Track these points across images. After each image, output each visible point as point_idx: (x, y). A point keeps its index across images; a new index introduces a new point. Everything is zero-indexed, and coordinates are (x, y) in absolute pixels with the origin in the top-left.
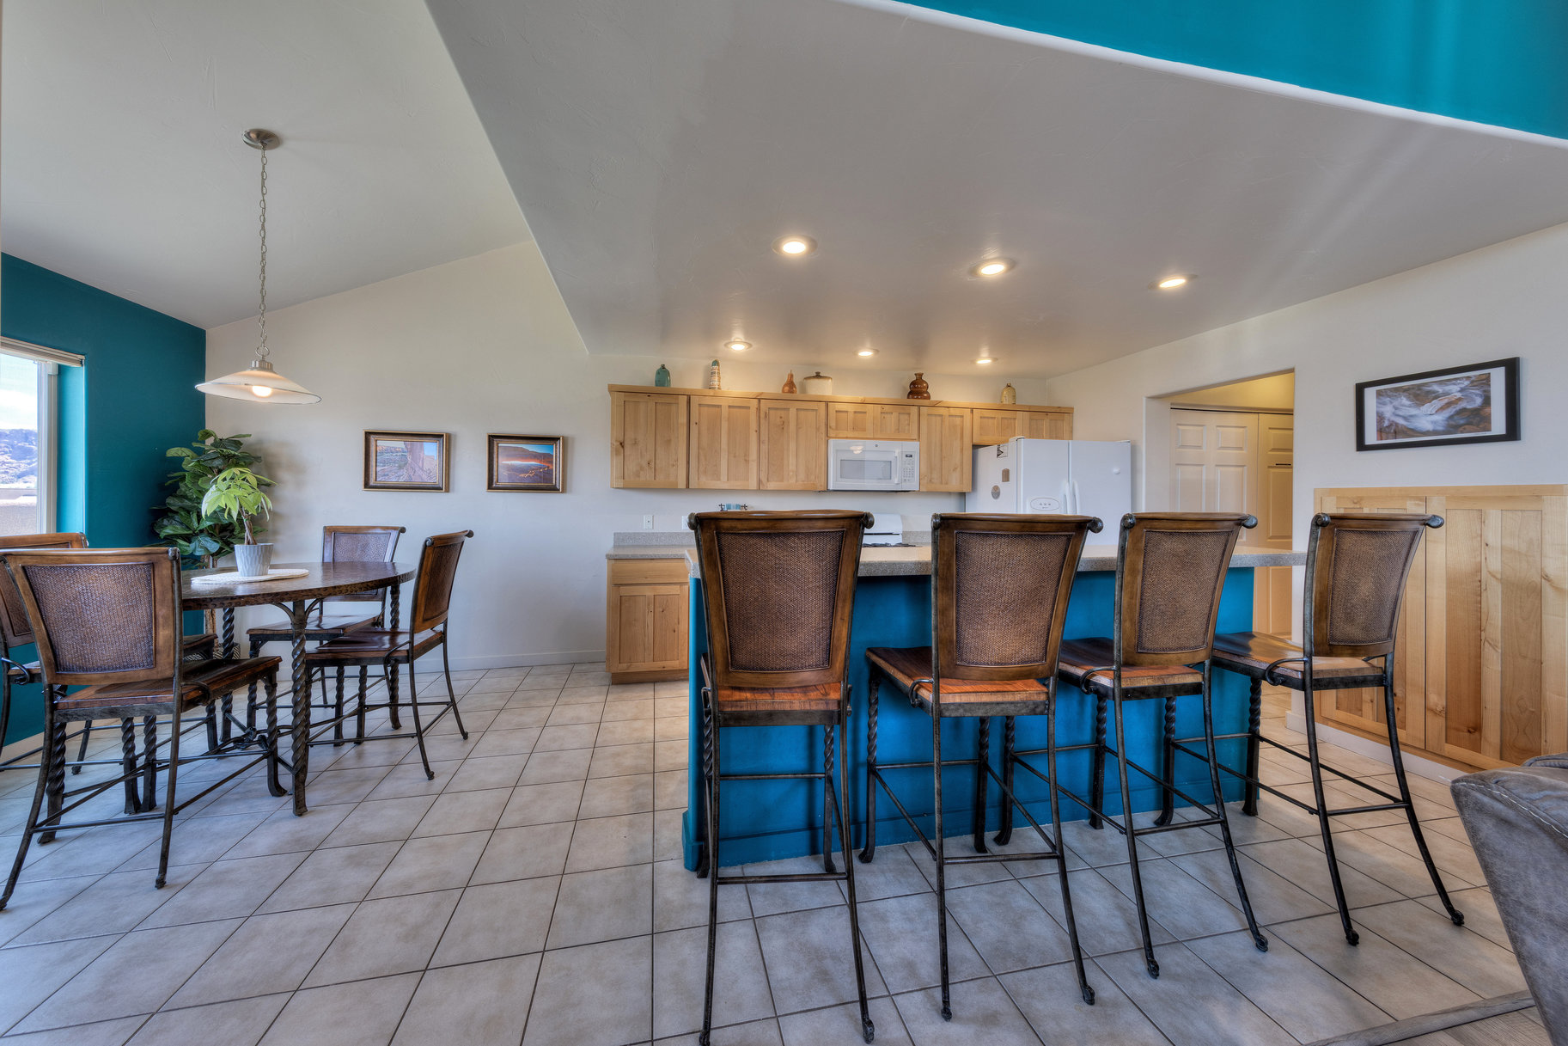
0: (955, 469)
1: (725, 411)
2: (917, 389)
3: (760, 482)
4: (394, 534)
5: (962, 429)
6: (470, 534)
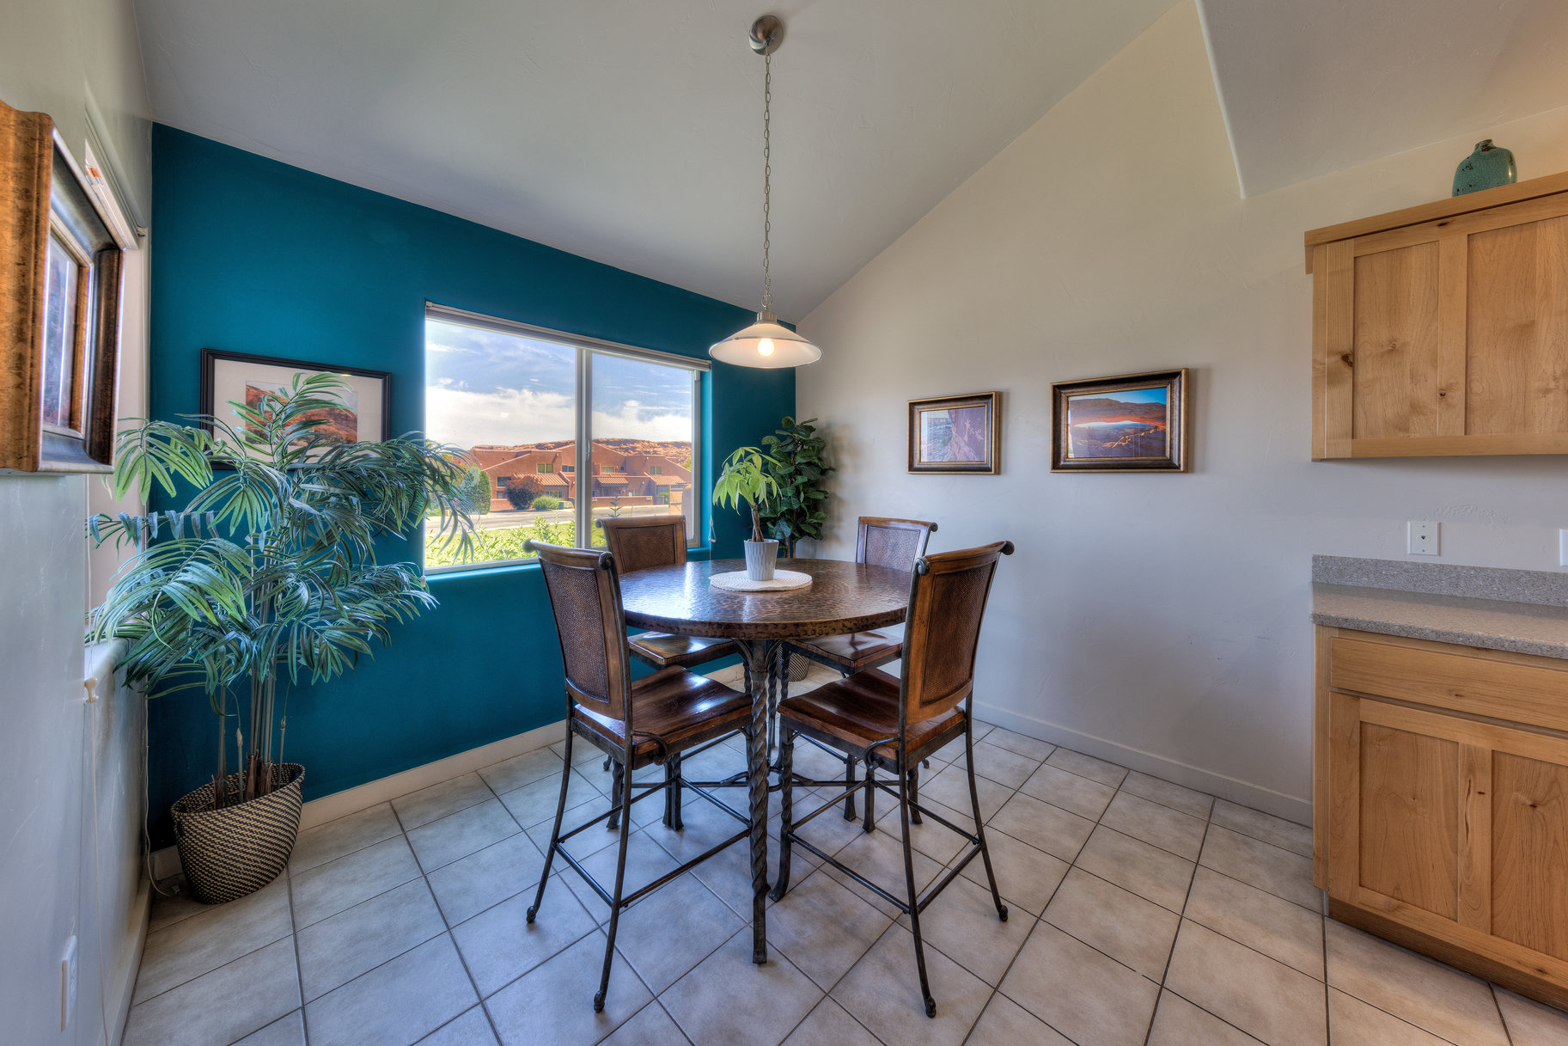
4: (924, 531)
6: (1008, 549)
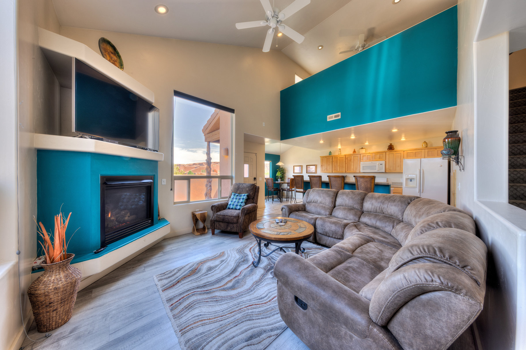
0: (398, 167)
1: (339, 158)
2: (391, 148)
3: (345, 171)
5: (401, 156)
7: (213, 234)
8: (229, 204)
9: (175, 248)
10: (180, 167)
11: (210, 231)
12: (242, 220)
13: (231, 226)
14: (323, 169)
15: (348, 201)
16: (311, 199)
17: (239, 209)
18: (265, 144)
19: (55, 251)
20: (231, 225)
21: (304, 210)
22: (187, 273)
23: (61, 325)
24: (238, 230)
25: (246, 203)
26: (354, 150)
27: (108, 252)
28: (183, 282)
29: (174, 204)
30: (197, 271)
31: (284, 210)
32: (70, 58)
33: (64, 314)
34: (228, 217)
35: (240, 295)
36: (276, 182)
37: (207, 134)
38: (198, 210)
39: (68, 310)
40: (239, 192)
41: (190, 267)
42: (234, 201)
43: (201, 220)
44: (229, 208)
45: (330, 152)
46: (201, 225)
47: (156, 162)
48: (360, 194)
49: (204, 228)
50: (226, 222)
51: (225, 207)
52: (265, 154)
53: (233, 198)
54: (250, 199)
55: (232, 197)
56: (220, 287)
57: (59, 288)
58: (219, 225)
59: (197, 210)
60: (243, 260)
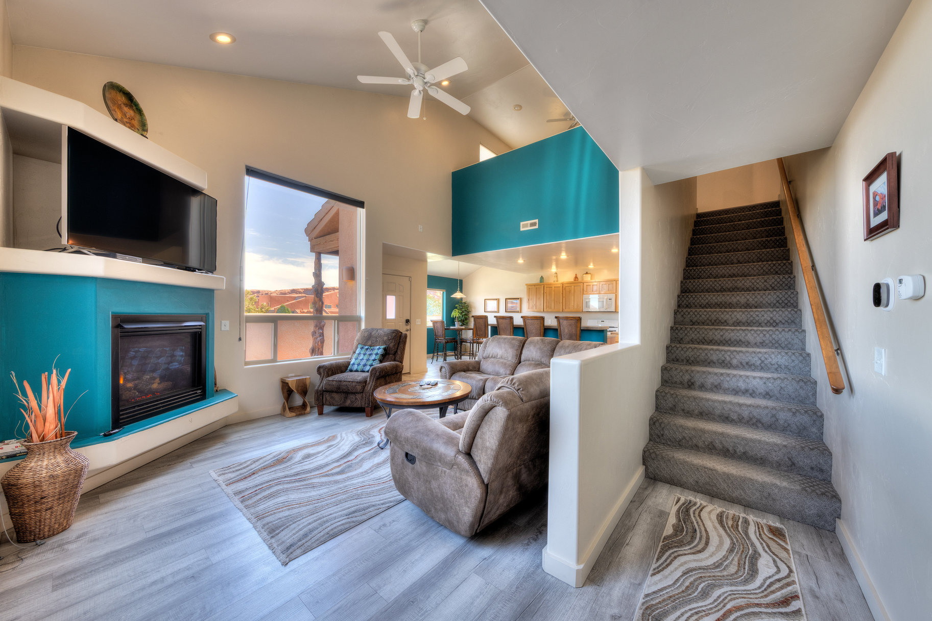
1: (553, 288)
3: (563, 309)
7: (321, 413)
8: (351, 363)
9: (248, 436)
10: (258, 297)
11: (316, 410)
12: (371, 387)
13: (352, 398)
14: (531, 306)
15: (535, 353)
16: (489, 353)
17: (368, 372)
18: (427, 261)
19: (47, 424)
20: (352, 396)
21: (477, 369)
22: (270, 463)
23: (58, 533)
24: (363, 404)
25: (381, 361)
26: (576, 275)
27: (127, 434)
28: (260, 473)
29: (245, 365)
30: (285, 460)
31: (443, 370)
32: (59, 126)
33: (63, 516)
34: (347, 383)
35: (349, 478)
36: (451, 327)
37: (315, 238)
38: (293, 375)
39: (69, 511)
40: (370, 343)
41: (275, 457)
42: (361, 358)
43: (298, 391)
44: (351, 371)
45: (542, 278)
46: (298, 400)
47: (210, 292)
48: (550, 343)
49: (304, 406)
50: (344, 392)
51: (343, 369)
52: (428, 275)
53: (359, 354)
54: (389, 354)
55: (357, 352)
56: (321, 474)
57: (57, 476)
58: (332, 398)
59: (290, 375)
60: (364, 442)
